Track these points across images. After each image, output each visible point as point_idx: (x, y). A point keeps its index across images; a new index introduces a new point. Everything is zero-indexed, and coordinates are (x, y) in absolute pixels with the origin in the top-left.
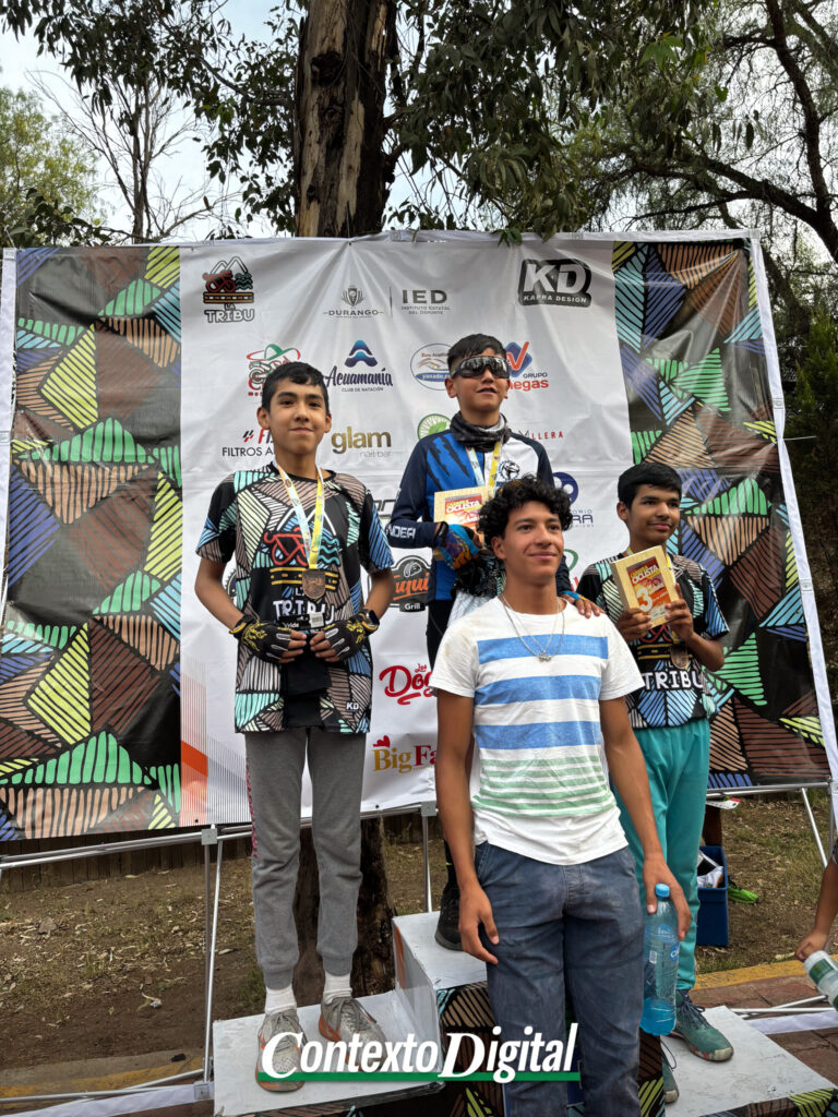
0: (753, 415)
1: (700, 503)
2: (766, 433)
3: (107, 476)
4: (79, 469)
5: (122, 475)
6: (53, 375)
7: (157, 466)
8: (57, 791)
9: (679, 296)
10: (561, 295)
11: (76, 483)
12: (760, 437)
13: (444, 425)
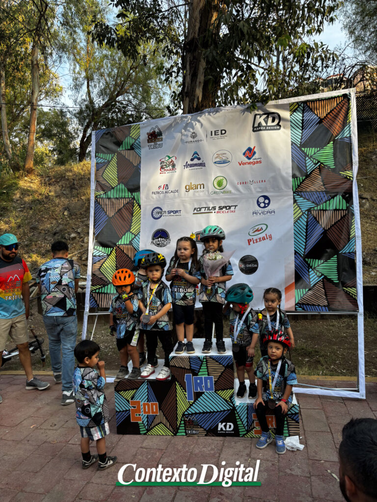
0: (344, 169)
1: (317, 205)
2: (349, 176)
3: (120, 202)
4: (113, 200)
6: (106, 171)
7: (134, 199)
10: (269, 126)
11: (112, 205)
12: (346, 178)
13: (223, 179)
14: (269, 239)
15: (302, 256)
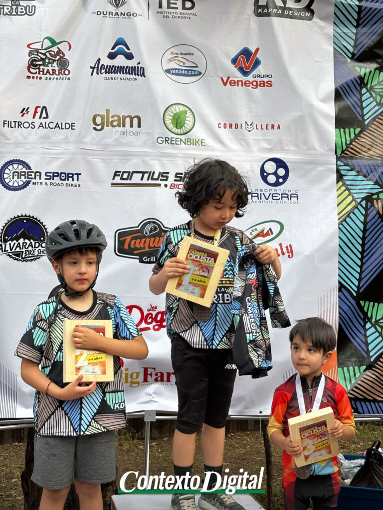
13: (186, 112)
14: (287, 254)
15: (355, 294)
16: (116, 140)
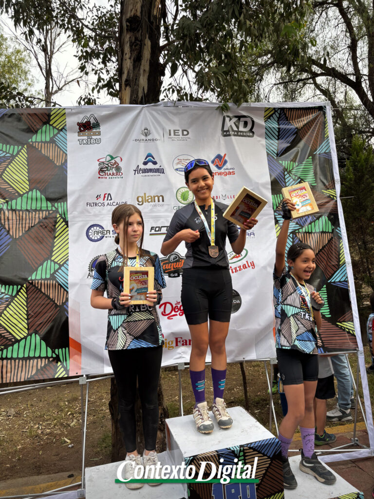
0: (326, 187)
1: (302, 227)
2: (332, 195)
3: (34, 216)
4: (21, 213)
5: (41, 215)
6: (7, 169)
7: (57, 211)
8: (13, 361)
9: (294, 132)
10: (241, 132)
11: (20, 219)
12: (329, 197)
13: (188, 192)
14: (251, 267)
16: (151, 209)
